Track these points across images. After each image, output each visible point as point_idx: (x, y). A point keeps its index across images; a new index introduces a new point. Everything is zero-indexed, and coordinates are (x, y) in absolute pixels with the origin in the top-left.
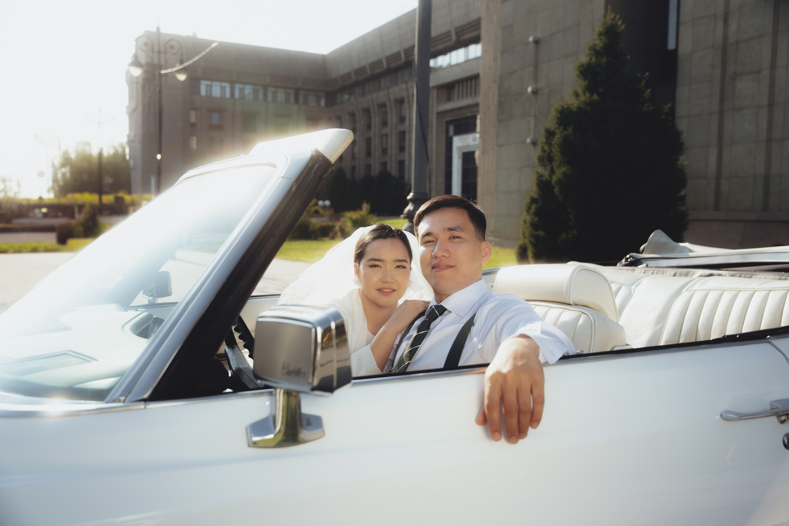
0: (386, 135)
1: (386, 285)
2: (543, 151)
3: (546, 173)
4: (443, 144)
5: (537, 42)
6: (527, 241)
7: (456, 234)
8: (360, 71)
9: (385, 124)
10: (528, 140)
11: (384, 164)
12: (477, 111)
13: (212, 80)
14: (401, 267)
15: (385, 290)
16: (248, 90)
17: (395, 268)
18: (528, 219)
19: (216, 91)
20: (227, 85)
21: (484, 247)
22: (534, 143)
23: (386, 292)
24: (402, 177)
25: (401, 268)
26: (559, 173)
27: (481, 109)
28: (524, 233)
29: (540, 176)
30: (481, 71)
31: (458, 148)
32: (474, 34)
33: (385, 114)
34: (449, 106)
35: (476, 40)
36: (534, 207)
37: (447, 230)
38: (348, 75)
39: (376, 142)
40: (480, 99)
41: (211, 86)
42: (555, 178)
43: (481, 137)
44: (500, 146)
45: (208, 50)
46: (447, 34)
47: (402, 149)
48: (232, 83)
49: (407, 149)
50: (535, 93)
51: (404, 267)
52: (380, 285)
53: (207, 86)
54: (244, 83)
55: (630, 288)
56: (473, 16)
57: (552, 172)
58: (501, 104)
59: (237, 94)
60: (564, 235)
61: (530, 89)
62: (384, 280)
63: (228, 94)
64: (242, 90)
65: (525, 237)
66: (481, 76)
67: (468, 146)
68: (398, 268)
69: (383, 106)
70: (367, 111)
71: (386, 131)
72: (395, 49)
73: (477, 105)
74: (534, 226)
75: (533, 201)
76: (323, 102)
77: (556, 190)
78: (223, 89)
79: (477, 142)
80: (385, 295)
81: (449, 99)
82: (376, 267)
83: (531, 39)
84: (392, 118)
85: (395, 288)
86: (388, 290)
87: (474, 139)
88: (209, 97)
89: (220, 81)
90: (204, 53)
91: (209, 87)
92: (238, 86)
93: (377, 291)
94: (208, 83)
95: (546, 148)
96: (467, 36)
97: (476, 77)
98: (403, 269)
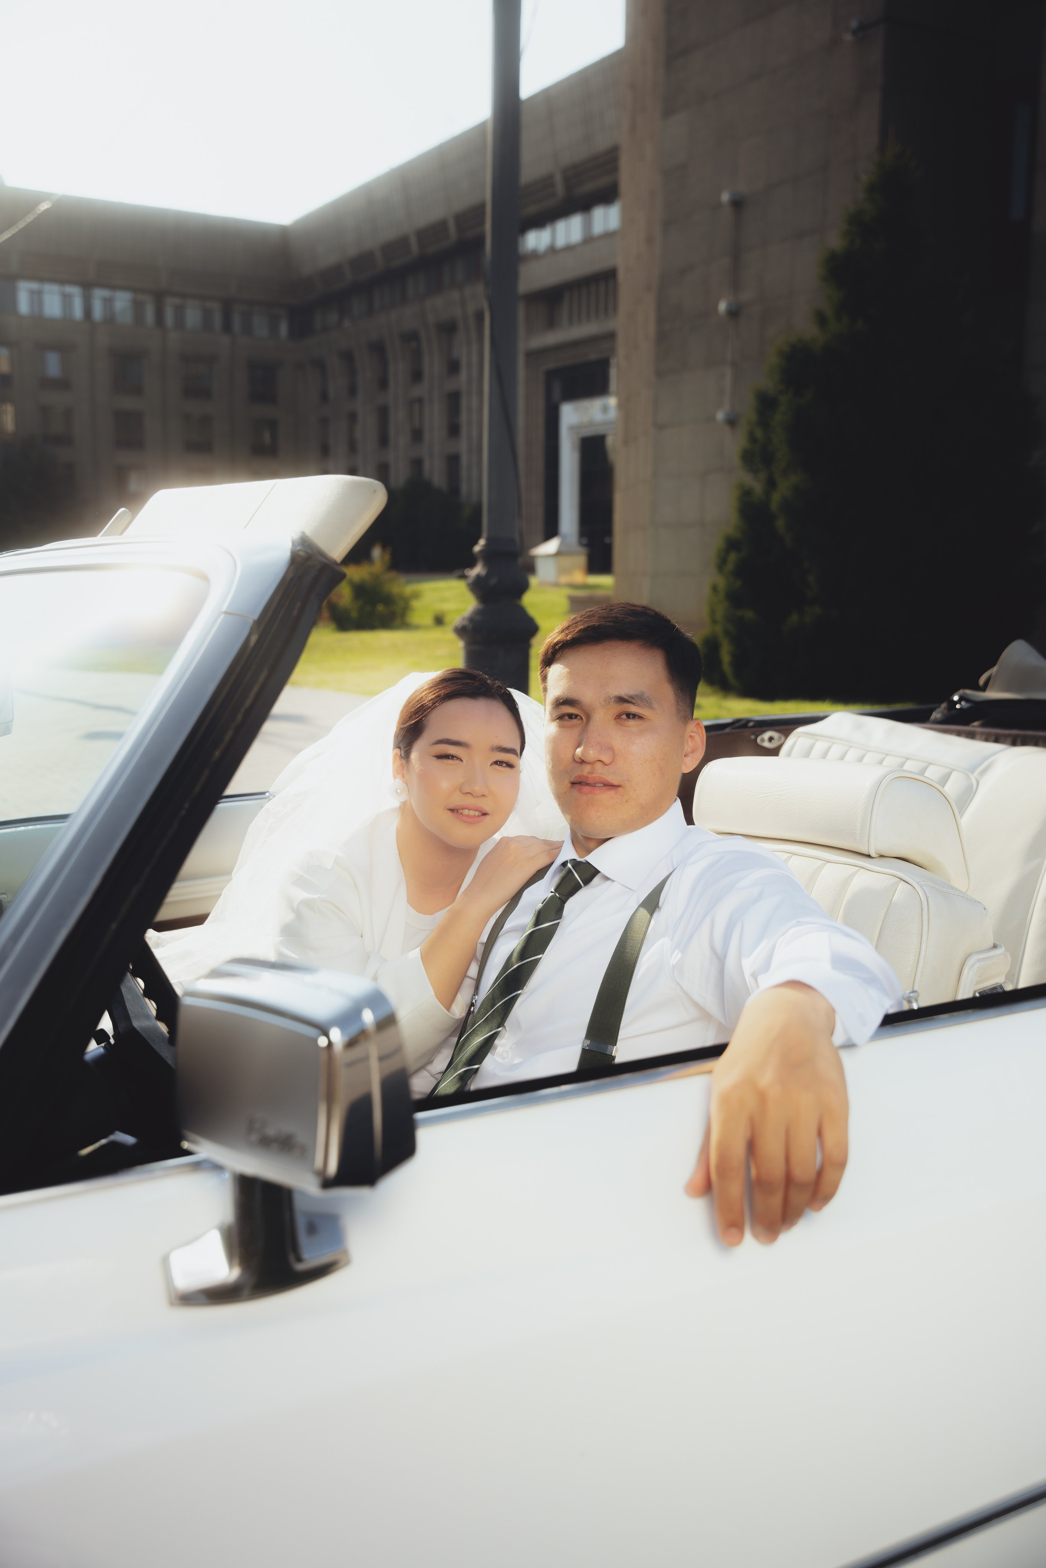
0: (420, 400)
1: (469, 801)
2: (752, 439)
3: (758, 487)
4: (540, 419)
5: (737, 204)
6: (719, 629)
7: (633, 709)
8: (363, 260)
9: (417, 376)
10: (720, 416)
11: (417, 463)
12: (613, 350)
13: (41, 280)
14: (504, 765)
15: (466, 812)
16: (122, 301)
17: (491, 764)
18: (721, 582)
19: (53, 306)
20: (75, 291)
21: (692, 732)
22: (732, 422)
23: (468, 816)
24: (455, 489)
25: (504, 767)
26: (784, 488)
27: (621, 346)
28: (713, 612)
29: (746, 494)
30: (620, 263)
31: (572, 428)
32: (603, 182)
33: (417, 356)
34: (552, 338)
35: (608, 196)
36: (733, 557)
37: (615, 701)
38: (337, 270)
39: (399, 417)
40: (619, 323)
41: (39, 293)
42: (776, 498)
43: (620, 406)
44: (660, 427)
45: (30, 218)
46: (547, 182)
47: (454, 430)
48: (87, 286)
49: (464, 431)
50: (734, 313)
51: (510, 766)
52: (457, 800)
53: (32, 292)
54: (113, 287)
55: (968, 777)
56: (602, 143)
57: (771, 484)
58: (662, 337)
59: (98, 312)
60: (794, 618)
61: (722, 306)
62: (467, 789)
63: (78, 312)
64: (108, 302)
65: (714, 622)
66: (621, 276)
67: (591, 424)
68: (497, 764)
69: (411, 337)
70: (378, 349)
71: (419, 391)
72: (436, 214)
73: (611, 336)
74: (734, 598)
75: (731, 545)
76: (284, 329)
77: (780, 523)
78: (66, 299)
79: (613, 414)
80: (466, 822)
81: (551, 323)
82: (449, 758)
83: (725, 197)
84: (433, 365)
85: (487, 808)
86: (472, 813)
87: (605, 409)
88: (38, 319)
89: (62, 282)
90: (21, 225)
91: (37, 297)
92: (99, 294)
93: (449, 813)
94: (34, 286)
95: (759, 434)
96: (589, 187)
97: (608, 276)
98: (508, 769)
